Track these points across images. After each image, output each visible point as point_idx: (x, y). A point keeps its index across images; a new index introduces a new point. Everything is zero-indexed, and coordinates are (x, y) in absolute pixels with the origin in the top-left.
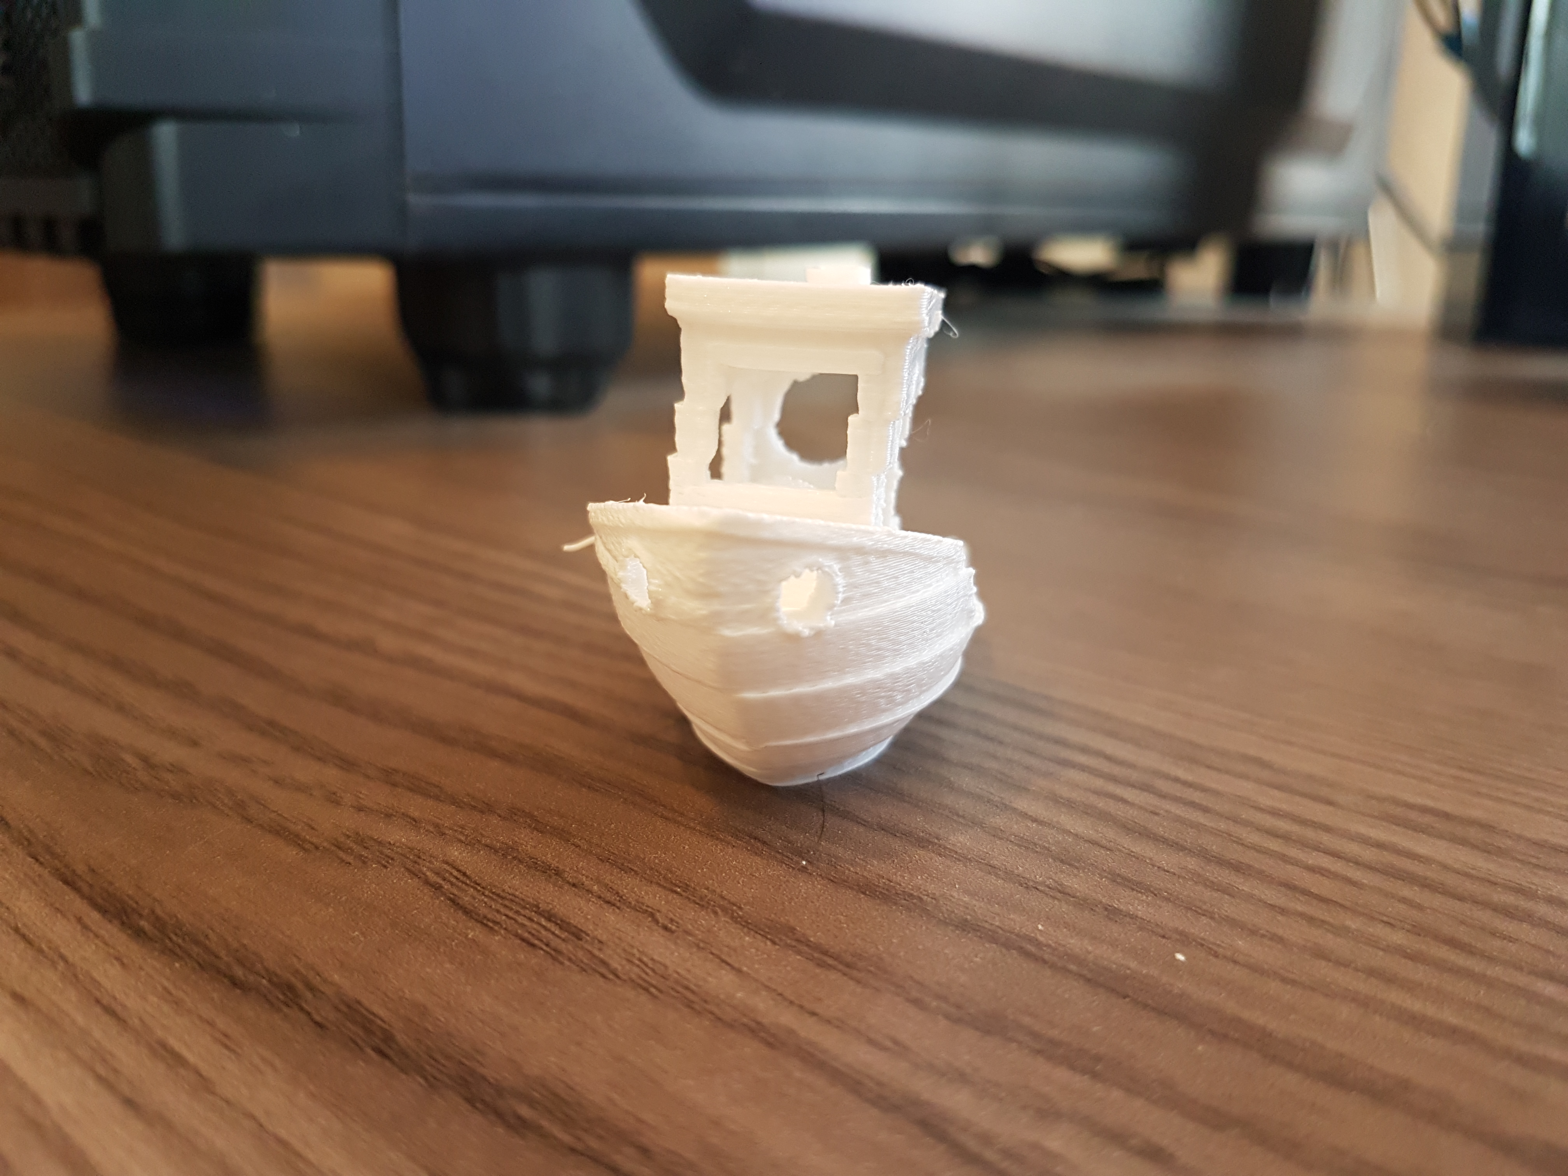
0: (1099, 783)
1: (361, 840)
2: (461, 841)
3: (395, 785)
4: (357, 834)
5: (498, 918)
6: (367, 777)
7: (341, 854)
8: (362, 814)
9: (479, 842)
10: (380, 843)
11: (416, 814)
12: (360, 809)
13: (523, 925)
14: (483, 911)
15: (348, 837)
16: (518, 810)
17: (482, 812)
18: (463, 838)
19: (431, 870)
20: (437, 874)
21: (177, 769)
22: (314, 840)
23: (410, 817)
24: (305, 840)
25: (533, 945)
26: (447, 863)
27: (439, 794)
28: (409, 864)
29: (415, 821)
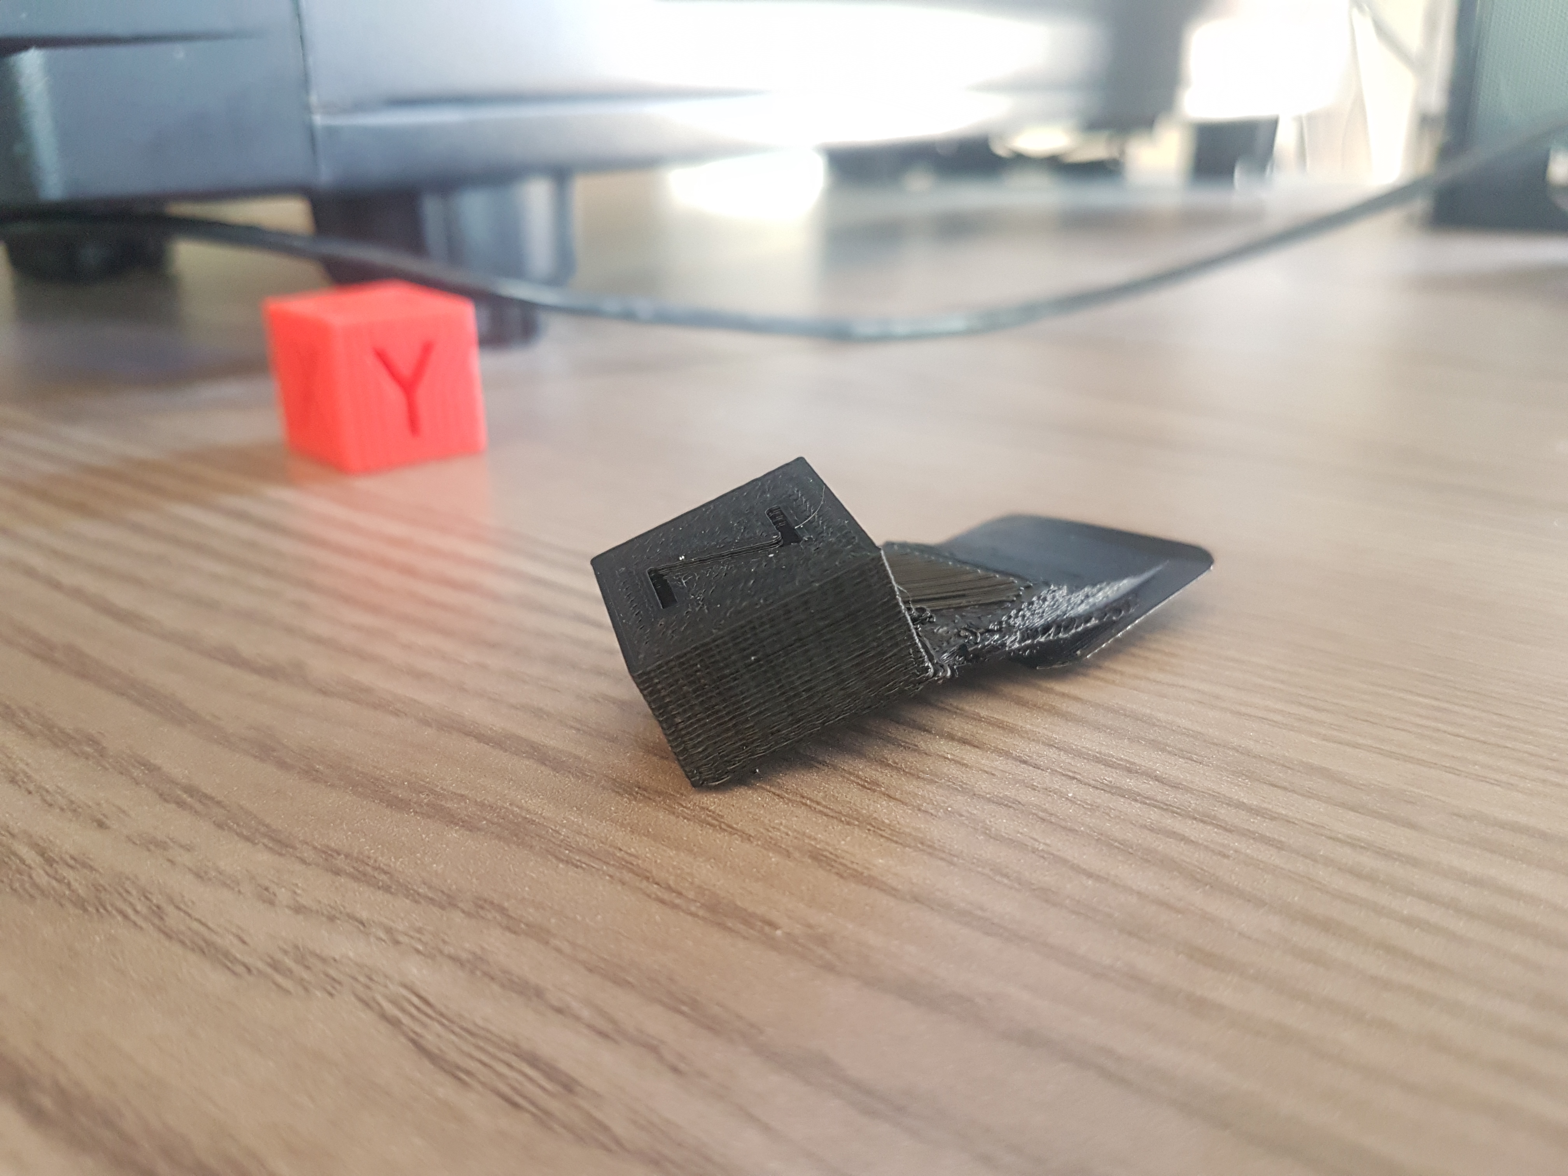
0: (1154, 816)
1: (302, 956)
2: (418, 951)
3: (337, 872)
4: (296, 947)
5: (473, 1065)
6: (303, 861)
7: (279, 979)
8: (300, 917)
9: (441, 952)
10: (323, 960)
11: (364, 915)
12: (299, 909)
13: (500, 1075)
14: (453, 1056)
15: (286, 952)
16: (485, 901)
17: (443, 908)
18: (420, 947)
19: (386, 997)
20: (394, 1003)
21: (81, 863)
22: (248, 960)
23: (357, 920)
24: (235, 960)
25: (515, 1105)
26: (405, 986)
27: (389, 883)
28: (360, 989)
29: (364, 925)
